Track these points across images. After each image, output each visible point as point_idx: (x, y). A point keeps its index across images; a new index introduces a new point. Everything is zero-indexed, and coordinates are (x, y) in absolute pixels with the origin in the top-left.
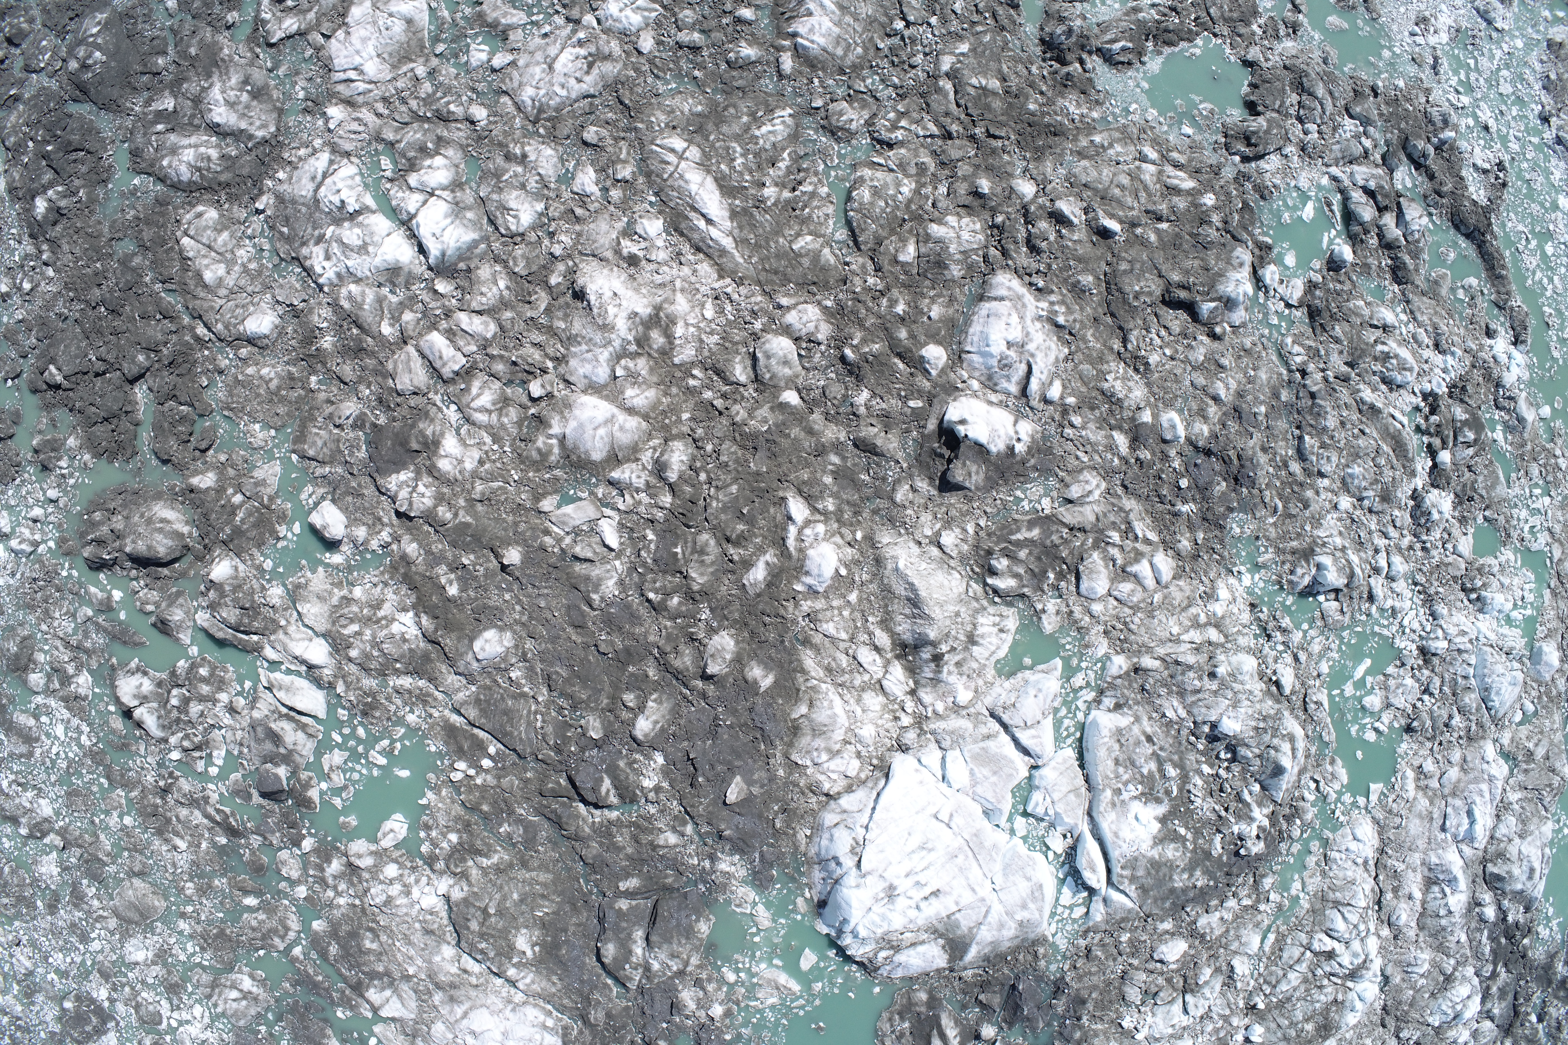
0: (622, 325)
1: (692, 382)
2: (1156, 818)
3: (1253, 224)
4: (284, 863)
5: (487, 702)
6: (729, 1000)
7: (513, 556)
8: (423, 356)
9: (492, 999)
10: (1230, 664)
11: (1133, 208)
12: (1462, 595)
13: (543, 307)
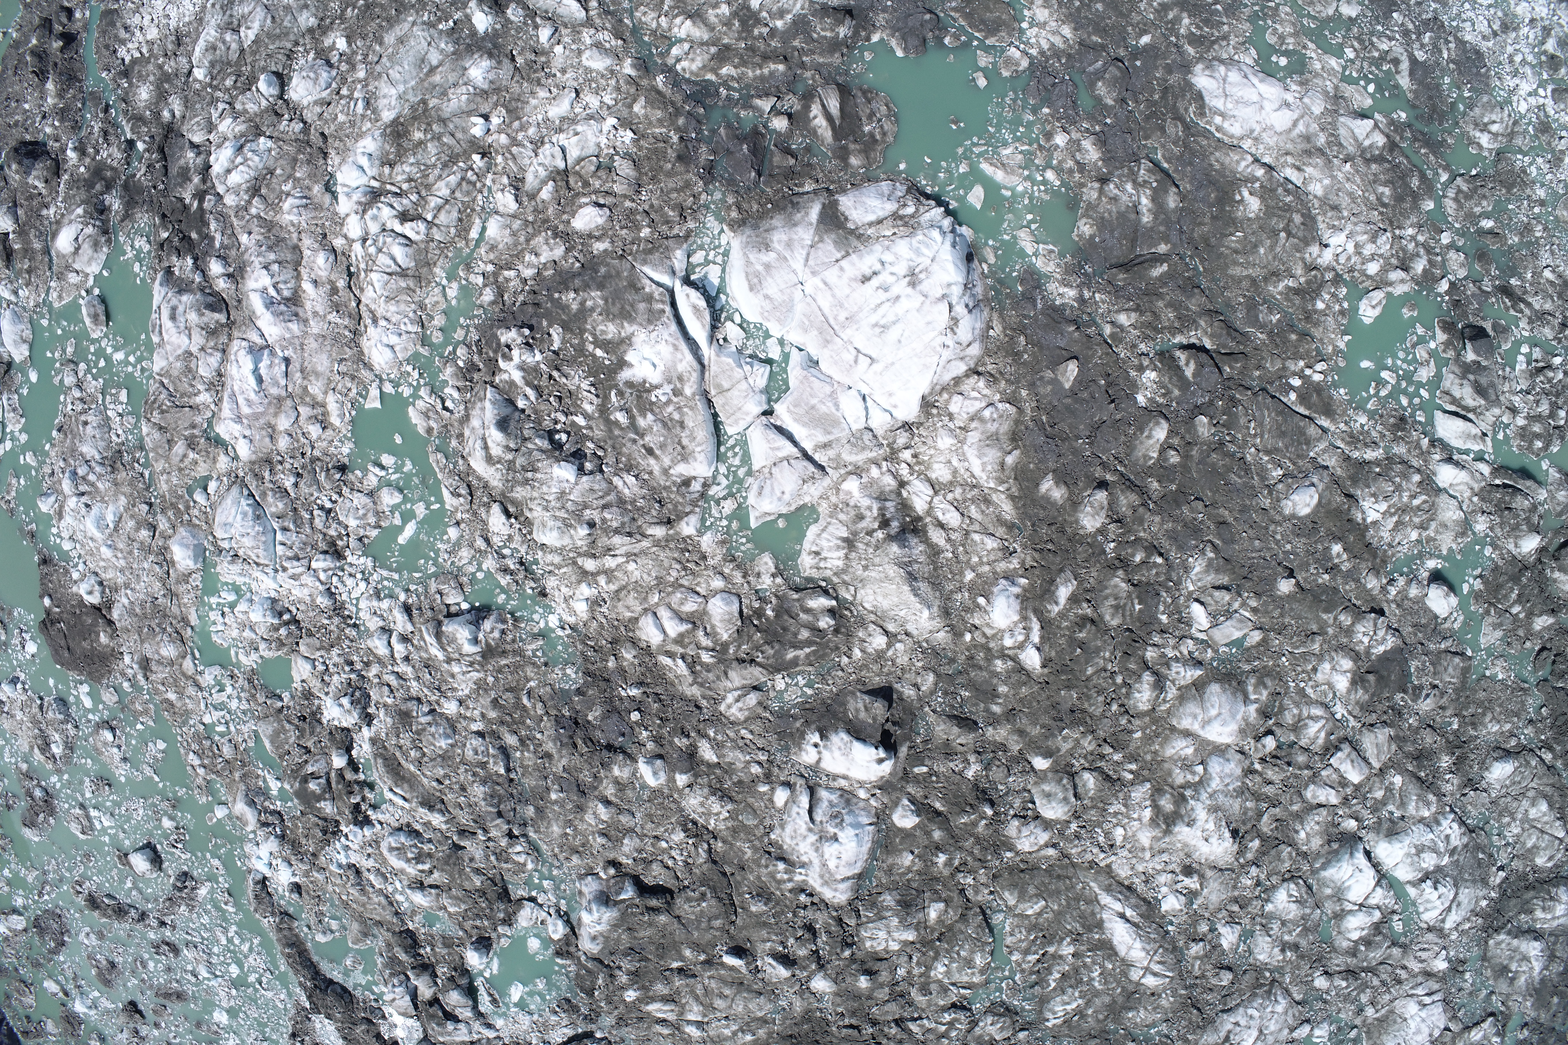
0: (1201, 814)
1: (1133, 767)
2: (630, 365)
3: (578, 975)
4: (1462, 265)
5: (1300, 444)
6: (1049, 150)
7: (1285, 586)
8: (1365, 760)
9: (1270, 140)
10: (572, 537)
11: (709, 978)
12: (300, 616)
13: (1265, 818)
